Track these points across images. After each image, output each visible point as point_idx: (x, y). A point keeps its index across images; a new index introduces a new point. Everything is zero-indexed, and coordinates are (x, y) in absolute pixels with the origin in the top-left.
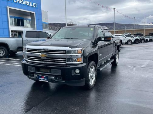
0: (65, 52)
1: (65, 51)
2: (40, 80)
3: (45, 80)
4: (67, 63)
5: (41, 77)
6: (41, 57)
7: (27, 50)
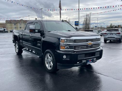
3: (91, 63)
5: (89, 61)
7: (74, 41)
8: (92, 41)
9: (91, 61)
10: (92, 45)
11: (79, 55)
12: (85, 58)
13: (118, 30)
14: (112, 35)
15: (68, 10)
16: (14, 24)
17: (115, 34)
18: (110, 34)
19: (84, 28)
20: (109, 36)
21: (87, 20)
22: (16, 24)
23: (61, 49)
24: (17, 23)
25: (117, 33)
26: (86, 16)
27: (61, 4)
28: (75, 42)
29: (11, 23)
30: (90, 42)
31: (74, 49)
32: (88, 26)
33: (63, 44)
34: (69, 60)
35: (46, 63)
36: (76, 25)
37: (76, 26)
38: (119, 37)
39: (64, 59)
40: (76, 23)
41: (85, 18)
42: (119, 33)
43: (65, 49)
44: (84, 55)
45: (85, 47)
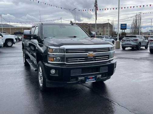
1: (109, 48)
2: (87, 82)
4: (110, 59)
5: (89, 78)
6: (87, 57)
7: (66, 51)
8: (94, 52)
10: (94, 57)
12: (82, 74)
13: (136, 36)
14: (129, 41)
15: (113, 9)
17: (132, 40)
18: (127, 40)
19: (133, 32)
20: (126, 43)
21: (136, 22)
23: (49, 61)
25: (133, 40)
26: (135, 17)
27: (97, 2)
28: (66, 53)
30: (91, 53)
31: (66, 62)
32: (138, 30)
33: (53, 54)
34: (58, 76)
35: (39, 79)
36: (122, 28)
37: (122, 30)
38: (135, 44)
39: (52, 74)
40: (122, 26)
41: (134, 20)
42: (137, 40)
43: (54, 61)
44: (81, 69)
45: (83, 59)
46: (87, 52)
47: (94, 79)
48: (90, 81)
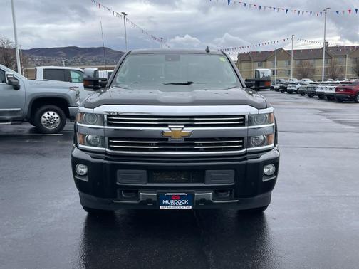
0: (244, 120)
1: (244, 116)
2: (166, 207)
3: (183, 205)
4: (248, 149)
5: (169, 198)
6: (167, 139)
7: (108, 120)
8: (186, 126)
9: (182, 198)
10: (186, 139)
11: (119, 171)
12: (148, 185)
16: (257, 64)
22: (263, 63)
23: (79, 143)
24: (265, 61)
29: (250, 61)
30: (177, 128)
31: (109, 148)
39: (79, 176)
44: (145, 171)
45: (153, 145)
46: (166, 126)
47: (186, 202)
48: (172, 204)
